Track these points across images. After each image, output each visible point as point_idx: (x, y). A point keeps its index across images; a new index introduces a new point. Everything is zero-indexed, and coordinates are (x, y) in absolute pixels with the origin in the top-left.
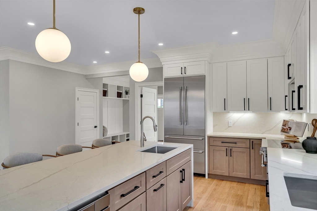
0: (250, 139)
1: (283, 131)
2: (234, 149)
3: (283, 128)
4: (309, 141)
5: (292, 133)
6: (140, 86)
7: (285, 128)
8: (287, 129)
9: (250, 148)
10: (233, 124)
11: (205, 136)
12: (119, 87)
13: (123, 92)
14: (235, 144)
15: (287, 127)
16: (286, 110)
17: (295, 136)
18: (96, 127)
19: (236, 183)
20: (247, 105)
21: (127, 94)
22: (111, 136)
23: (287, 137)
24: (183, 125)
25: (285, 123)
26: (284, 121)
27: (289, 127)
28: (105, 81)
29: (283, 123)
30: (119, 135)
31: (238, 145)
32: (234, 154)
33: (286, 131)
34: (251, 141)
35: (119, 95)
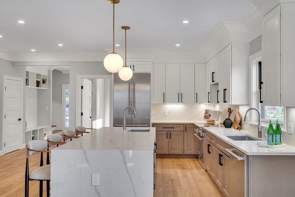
0: (184, 124)
1: (206, 117)
2: (172, 133)
3: (205, 116)
4: (227, 121)
5: (211, 119)
6: (81, 78)
7: (207, 115)
8: (208, 116)
9: (184, 131)
10: (169, 113)
11: (149, 124)
12: (38, 75)
13: (41, 80)
14: (173, 129)
15: (208, 115)
16: (209, 102)
17: (213, 121)
18: (20, 120)
19: (174, 159)
20: (180, 99)
21: (44, 83)
22: (32, 130)
23: (208, 122)
24: (131, 115)
25: (207, 112)
26: (206, 110)
27: (209, 115)
28: (28, 69)
29: (206, 112)
30: (38, 129)
31: (176, 129)
32: (172, 136)
33: (207, 117)
34: (185, 125)
35: (38, 84)
